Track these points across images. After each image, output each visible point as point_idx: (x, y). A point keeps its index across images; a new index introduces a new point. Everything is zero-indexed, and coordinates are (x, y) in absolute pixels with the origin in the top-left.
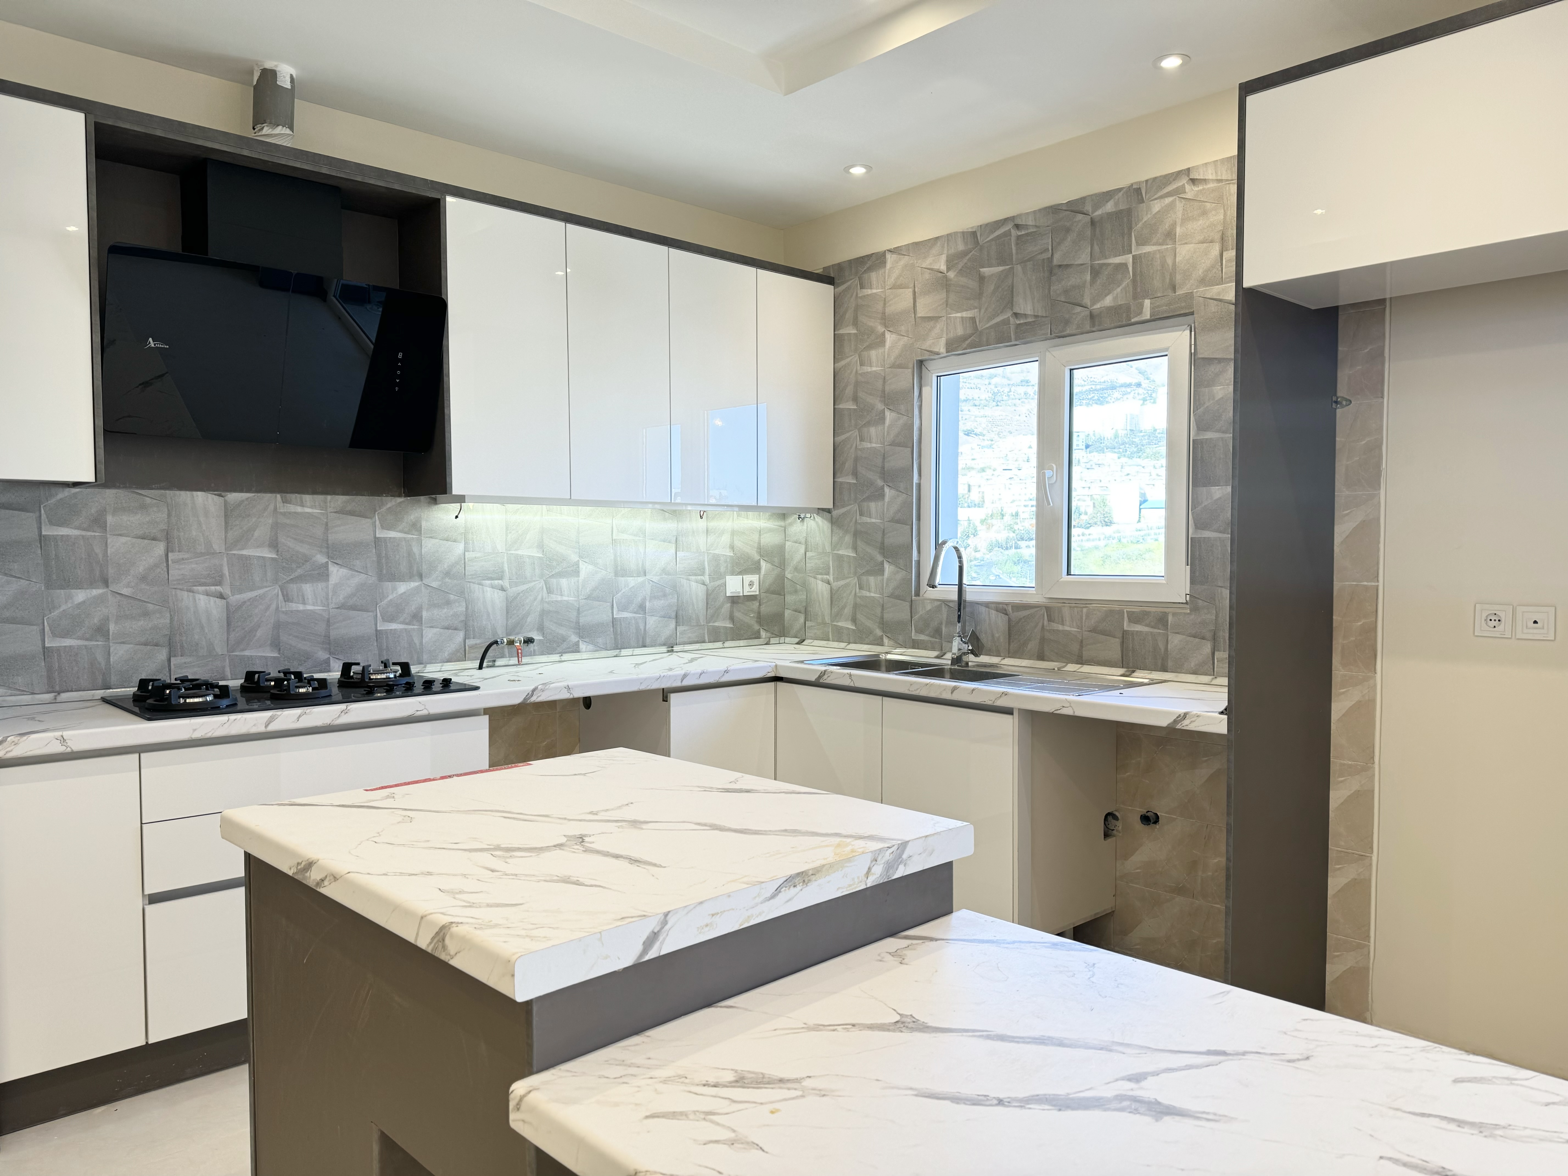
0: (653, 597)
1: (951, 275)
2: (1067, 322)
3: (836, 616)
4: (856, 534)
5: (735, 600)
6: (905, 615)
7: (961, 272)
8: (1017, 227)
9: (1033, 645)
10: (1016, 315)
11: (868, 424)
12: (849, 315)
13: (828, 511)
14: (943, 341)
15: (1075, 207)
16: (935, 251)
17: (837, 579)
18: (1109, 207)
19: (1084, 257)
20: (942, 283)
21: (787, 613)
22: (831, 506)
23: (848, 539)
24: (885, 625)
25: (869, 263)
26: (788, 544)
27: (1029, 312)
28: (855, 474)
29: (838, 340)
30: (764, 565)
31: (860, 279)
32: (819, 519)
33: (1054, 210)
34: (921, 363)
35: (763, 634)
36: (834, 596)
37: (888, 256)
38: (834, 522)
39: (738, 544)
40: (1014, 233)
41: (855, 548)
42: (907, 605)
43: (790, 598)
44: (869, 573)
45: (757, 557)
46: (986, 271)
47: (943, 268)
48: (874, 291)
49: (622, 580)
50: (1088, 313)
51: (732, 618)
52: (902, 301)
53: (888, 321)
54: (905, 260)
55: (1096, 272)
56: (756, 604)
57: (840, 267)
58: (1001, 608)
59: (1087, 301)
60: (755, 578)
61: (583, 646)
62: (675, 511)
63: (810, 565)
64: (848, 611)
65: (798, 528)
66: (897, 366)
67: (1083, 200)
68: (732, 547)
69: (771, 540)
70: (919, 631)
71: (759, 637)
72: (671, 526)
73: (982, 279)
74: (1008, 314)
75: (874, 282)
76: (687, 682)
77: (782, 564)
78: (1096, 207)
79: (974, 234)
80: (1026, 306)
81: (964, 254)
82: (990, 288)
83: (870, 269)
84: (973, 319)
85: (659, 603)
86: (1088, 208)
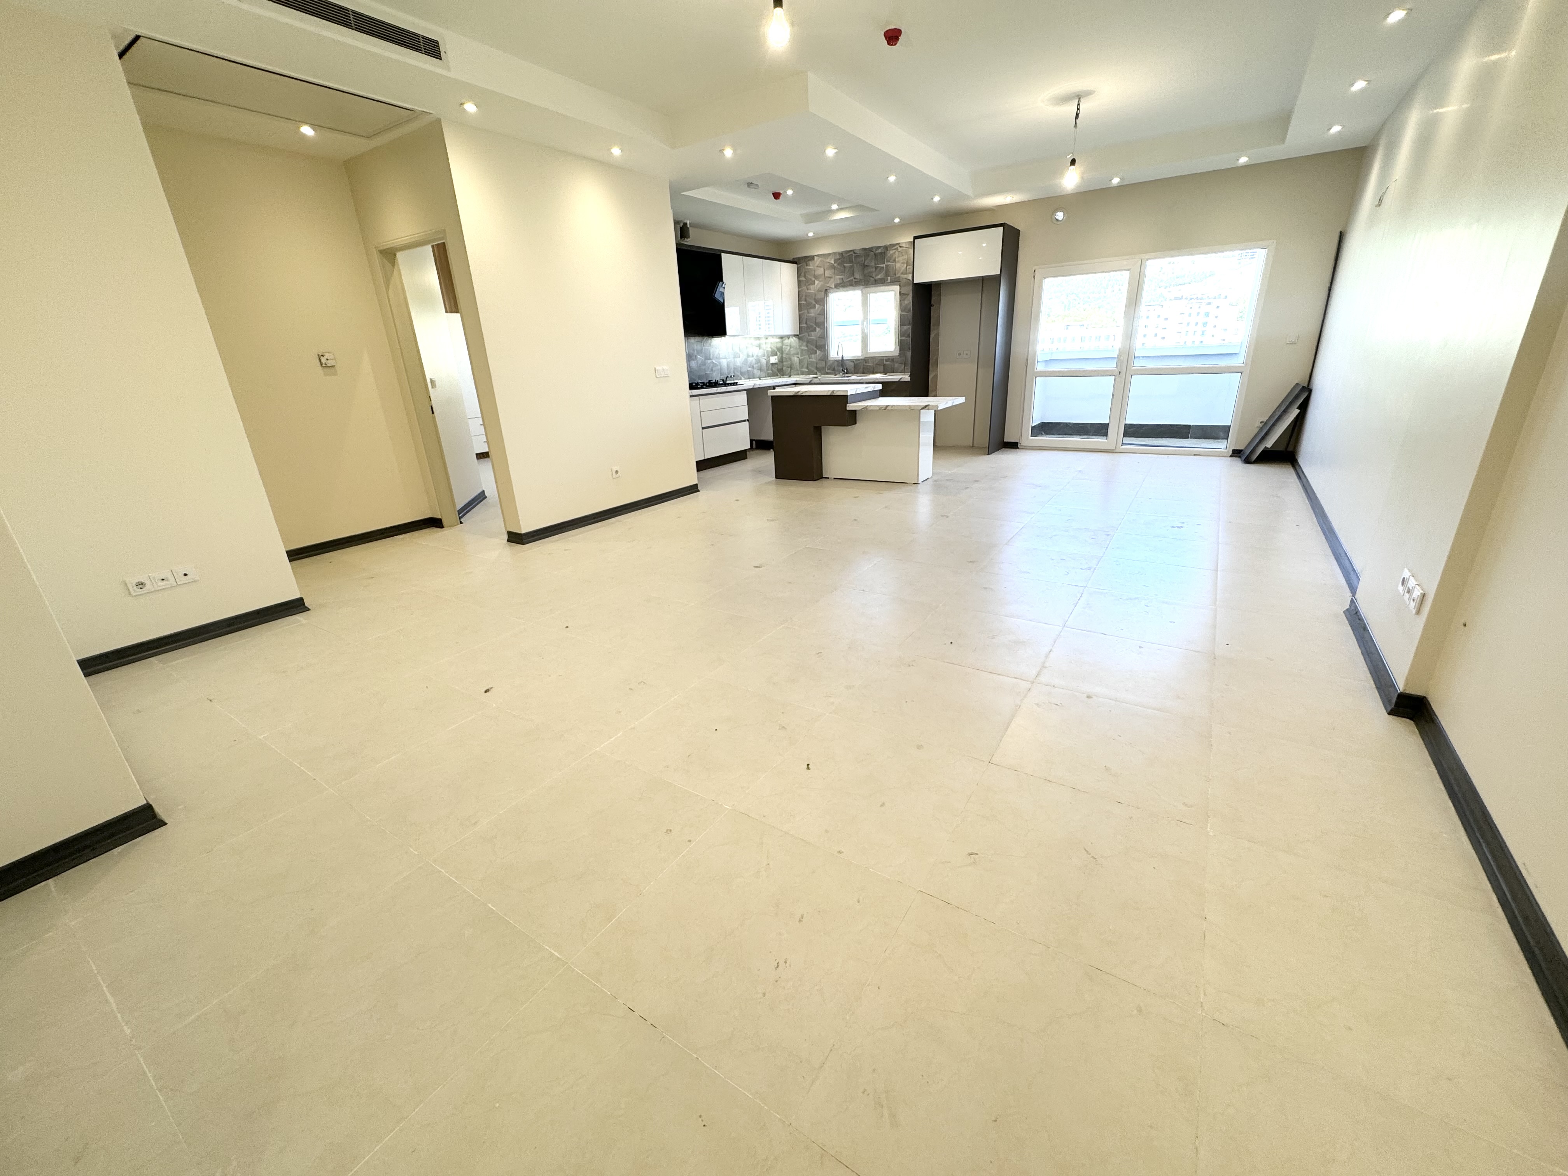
0: (755, 364)
1: (835, 265)
2: (869, 281)
3: (802, 367)
4: (808, 342)
5: (772, 364)
6: (824, 365)
7: (838, 264)
8: (855, 253)
9: (861, 370)
10: (855, 278)
11: (811, 308)
12: (802, 274)
13: (798, 335)
14: (833, 284)
15: (870, 249)
16: (831, 257)
17: (801, 356)
18: (880, 251)
19: (873, 264)
20: (832, 267)
21: (784, 368)
23: (805, 344)
24: (817, 368)
25: (809, 258)
26: (784, 347)
27: (858, 278)
28: (806, 323)
29: (799, 282)
30: (778, 353)
31: (806, 263)
32: (794, 338)
33: (865, 249)
34: (826, 290)
35: (779, 375)
36: (800, 361)
37: (815, 257)
38: (799, 339)
39: (772, 347)
40: (853, 254)
41: (807, 346)
42: (824, 362)
43: (784, 363)
44: (811, 354)
45: (776, 350)
46: (846, 265)
47: (833, 263)
48: (811, 267)
50: (874, 280)
51: (772, 370)
52: (820, 271)
53: (817, 277)
54: (820, 259)
55: (876, 268)
56: (777, 366)
57: (799, 259)
58: (852, 361)
59: (874, 276)
60: (776, 357)
62: (758, 338)
63: (792, 352)
64: (806, 365)
65: (787, 341)
66: (819, 291)
67: (872, 248)
69: (779, 345)
70: (829, 369)
72: (758, 342)
73: (845, 267)
74: (852, 278)
75: (811, 264)
77: (782, 353)
78: (876, 250)
79: (842, 253)
80: (858, 276)
81: (839, 259)
82: (847, 271)
83: (809, 260)
84: (842, 279)
85: (757, 365)
86: (874, 250)
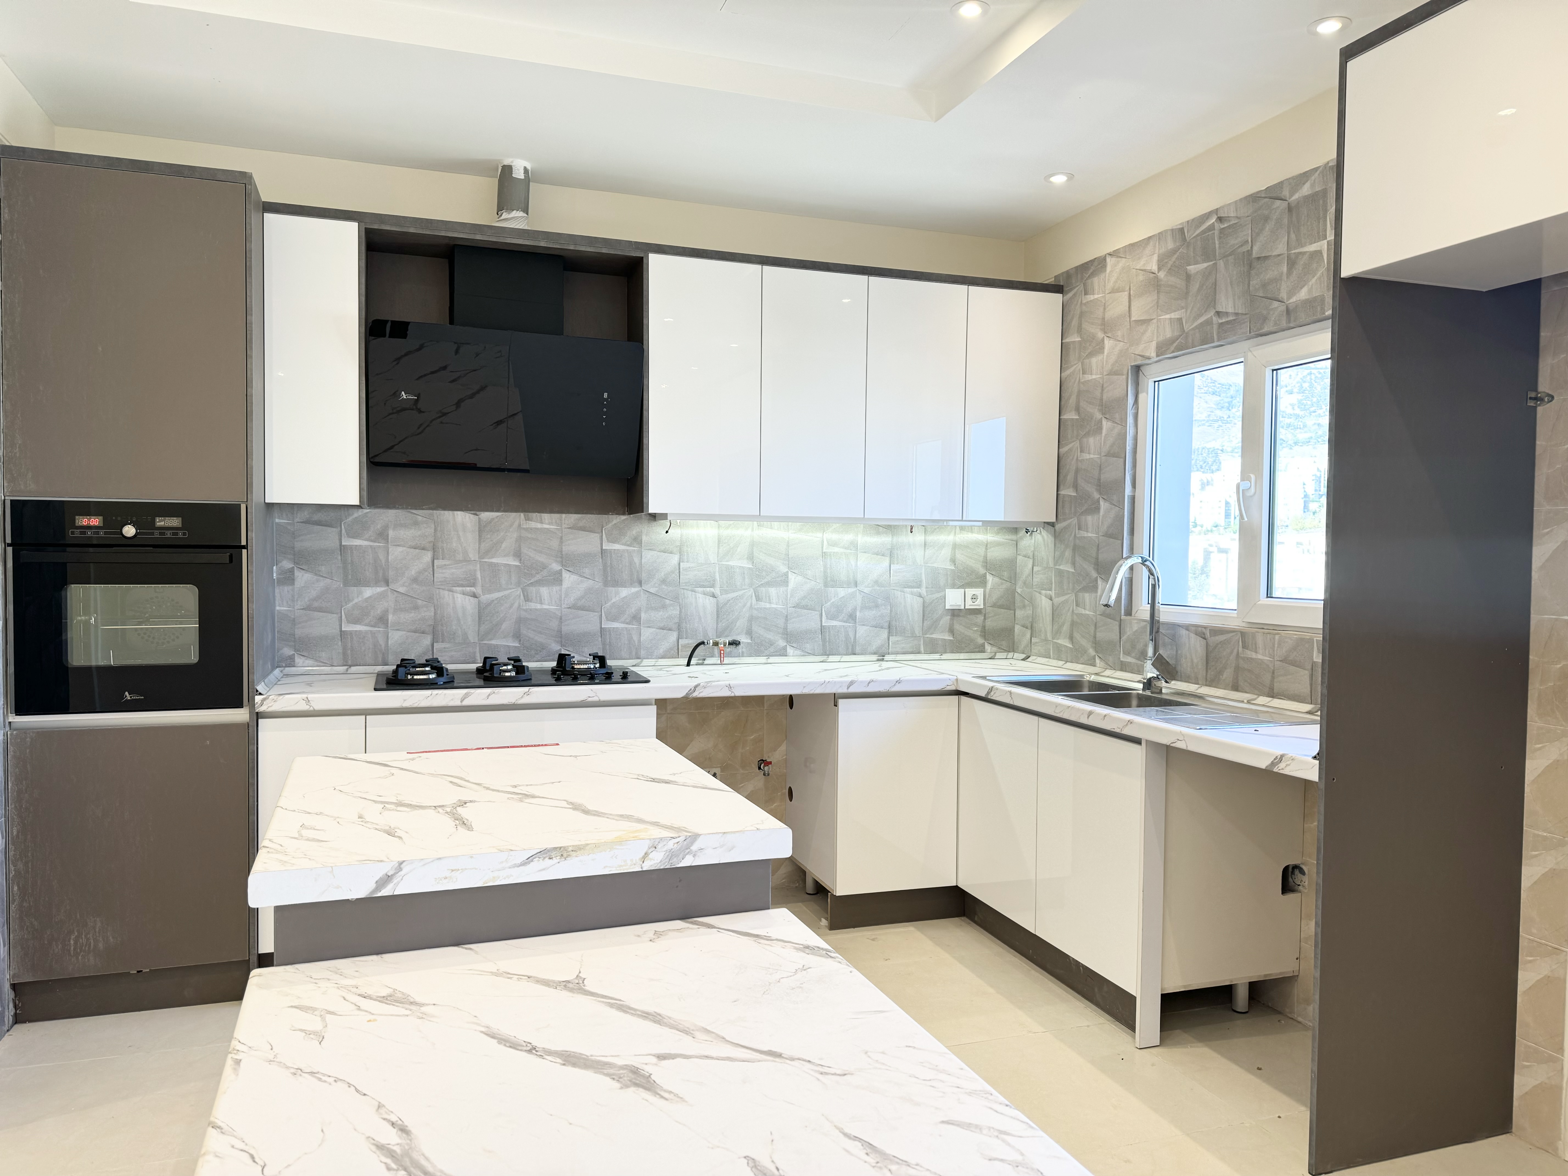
0: (864, 608)
1: (1162, 275)
2: (1265, 319)
3: (1057, 633)
4: (1075, 549)
5: (955, 613)
6: (1115, 636)
7: (1170, 272)
8: (1220, 219)
9: (1228, 675)
10: (1218, 314)
11: (1088, 434)
12: (1075, 323)
13: (1052, 525)
14: (1154, 345)
15: (1273, 194)
16: (1148, 251)
17: (1058, 595)
18: (1306, 190)
19: (1281, 248)
20: (1154, 284)
21: (1017, 628)
22: (1053, 520)
23: (1068, 553)
24: (1097, 645)
25: (1093, 268)
26: (1019, 558)
27: (1230, 310)
28: (1075, 486)
29: (1064, 348)
30: (990, 578)
31: (1085, 285)
32: (1044, 533)
33: (1254, 198)
34: (1137, 369)
35: (988, 648)
36: (1055, 612)
37: (1108, 259)
38: (1057, 536)
39: (959, 556)
40: (1218, 226)
41: (1074, 564)
42: (1115, 626)
43: (1019, 613)
44: (1085, 589)
45: (982, 571)
46: (1192, 269)
47: (1155, 268)
48: (1096, 296)
49: (831, 590)
50: (1283, 308)
51: (951, 631)
52: (1117, 307)
53: (1107, 327)
54: (1123, 262)
55: (1292, 263)
56: (980, 618)
57: (1068, 275)
58: (1200, 632)
59: (1283, 295)
60: (979, 592)
61: (790, 650)
62: (890, 526)
63: (1037, 579)
64: (1066, 628)
65: (1028, 542)
66: (1112, 373)
67: (1281, 184)
68: (953, 561)
69: (997, 554)
70: (1127, 653)
71: (983, 651)
72: (886, 539)
73: (1188, 277)
74: (1211, 314)
75: (1096, 287)
76: (853, 690)
77: (1013, 578)
78: (1293, 191)
79: (1181, 230)
80: (1228, 303)
81: (1174, 251)
82: (1195, 287)
83: (1093, 274)
84: (1180, 320)
85: (870, 614)
86: (1286, 193)
